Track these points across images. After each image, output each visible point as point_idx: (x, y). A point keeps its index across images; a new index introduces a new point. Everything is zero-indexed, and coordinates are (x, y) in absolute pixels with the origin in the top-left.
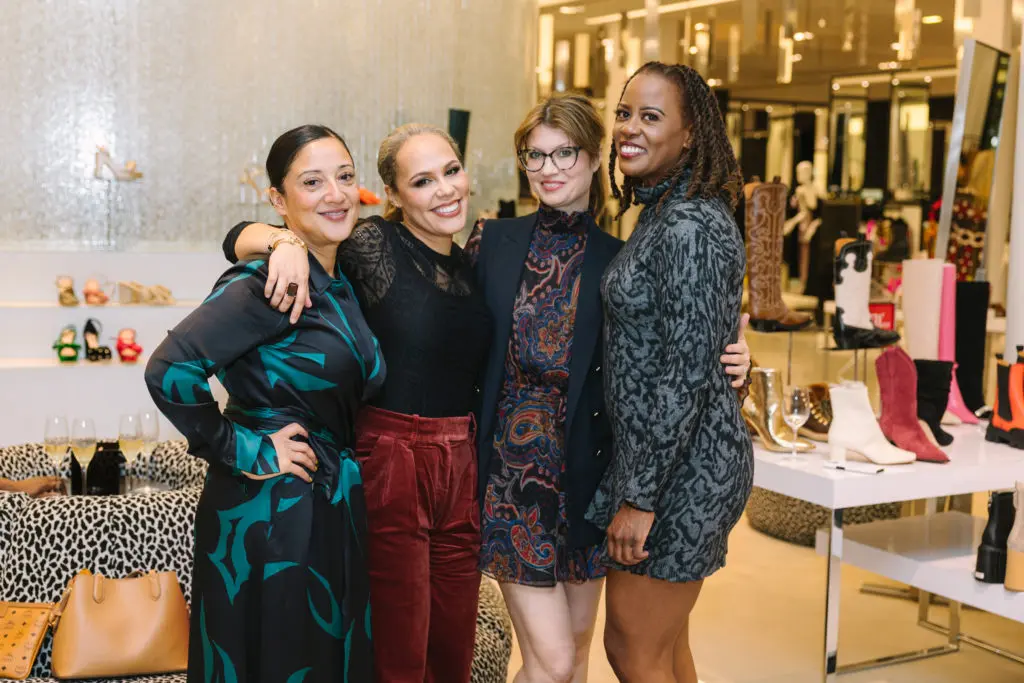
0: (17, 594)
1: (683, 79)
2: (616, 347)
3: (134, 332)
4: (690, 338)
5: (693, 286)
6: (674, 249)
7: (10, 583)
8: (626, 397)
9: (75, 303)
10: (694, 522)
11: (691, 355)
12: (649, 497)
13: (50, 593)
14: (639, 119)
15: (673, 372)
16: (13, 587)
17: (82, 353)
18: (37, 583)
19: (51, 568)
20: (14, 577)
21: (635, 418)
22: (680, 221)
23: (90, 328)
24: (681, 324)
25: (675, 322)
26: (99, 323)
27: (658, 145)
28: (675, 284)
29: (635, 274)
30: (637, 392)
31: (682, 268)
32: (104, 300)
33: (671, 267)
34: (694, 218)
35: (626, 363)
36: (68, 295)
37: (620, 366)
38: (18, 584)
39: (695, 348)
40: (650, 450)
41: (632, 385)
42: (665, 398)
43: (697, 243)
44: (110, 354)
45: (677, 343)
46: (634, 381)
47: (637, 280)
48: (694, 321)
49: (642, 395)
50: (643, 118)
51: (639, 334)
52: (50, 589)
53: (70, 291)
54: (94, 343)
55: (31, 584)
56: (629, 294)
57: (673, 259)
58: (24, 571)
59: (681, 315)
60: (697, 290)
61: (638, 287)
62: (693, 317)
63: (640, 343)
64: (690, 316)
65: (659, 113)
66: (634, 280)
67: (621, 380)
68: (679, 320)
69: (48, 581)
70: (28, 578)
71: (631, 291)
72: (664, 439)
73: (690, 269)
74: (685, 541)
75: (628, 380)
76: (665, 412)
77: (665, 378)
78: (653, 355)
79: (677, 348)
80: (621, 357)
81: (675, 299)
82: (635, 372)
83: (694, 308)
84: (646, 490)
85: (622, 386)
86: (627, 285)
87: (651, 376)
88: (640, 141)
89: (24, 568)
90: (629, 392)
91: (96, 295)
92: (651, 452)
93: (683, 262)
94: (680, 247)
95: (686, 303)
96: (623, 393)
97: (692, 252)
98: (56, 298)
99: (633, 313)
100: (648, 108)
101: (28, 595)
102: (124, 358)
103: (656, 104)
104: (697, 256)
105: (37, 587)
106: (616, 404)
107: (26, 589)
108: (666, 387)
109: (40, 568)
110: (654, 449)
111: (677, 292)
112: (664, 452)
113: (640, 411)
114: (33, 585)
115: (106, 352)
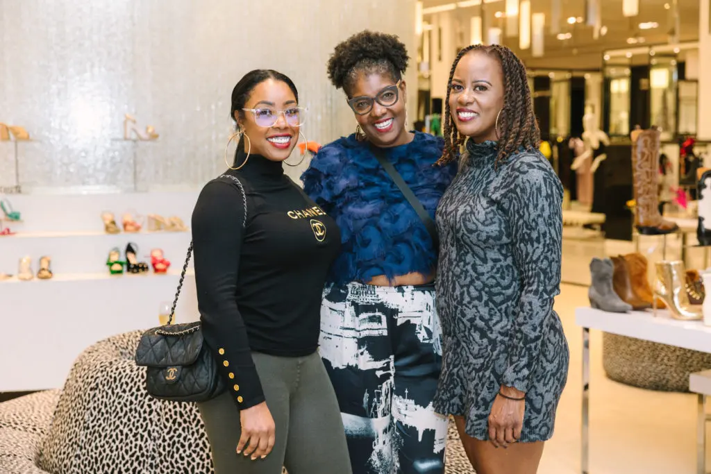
0: (175, 432)
1: (501, 57)
2: (462, 264)
3: (162, 252)
4: (546, 258)
5: (547, 218)
6: (529, 191)
7: (168, 425)
8: (469, 303)
9: (117, 231)
10: (537, 395)
11: (548, 270)
12: (523, 381)
13: (198, 431)
14: (472, 91)
15: (536, 284)
16: (171, 428)
17: (125, 268)
18: (188, 424)
19: (196, 413)
20: (171, 421)
21: (478, 318)
22: (530, 170)
23: (130, 249)
24: (538, 248)
25: (533, 246)
26: (136, 245)
27: (488, 109)
28: (532, 218)
29: (488, 208)
30: (479, 298)
31: (537, 205)
32: (137, 229)
33: (527, 206)
34: (540, 168)
35: (471, 276)
36: (112, 226)
37: (465, 278)
38: (174, 425)
39: (550, 265)
40: (521, 344)
41: (474, 293)
42: (530, 303)
43: (546, 186)
44: (147, 268)
45: (536, 262)
46: (477, 290)
47: (490, 213)
48: (548, 245)
49: (483, 301)
50: (474, 90)
51: (485, 254)
52: (197, 428)
53: (113, 223)
54: (134, 260)
55: (183, 425)
56: (483, 224)
57: (529, 199)
58: (178, 416)
59: (538, 240)
60: (550, 221)
61: (491, 219)
62: (548, 242)
63: (485, 261)
64: (545, 241)
65: (489, 85)
66: (486, 213)
67: (465, 289)
68: (536, 245)
69: (195, 422)
70: (181, 421)
71: (484, 221)
72: (533, 335)
73: (543, 206)
74: (532, 411)
75: (472, 289)
76: (532, 314)
77: (530, 288)
78: (495, 270)
79: (537, 266)
80: (467, 271)
81: (532, 229)
82: (478, 283)
83: (548, 235)
84: (520, 375)
85: (466, 293)
86: (482, 217)
87: (492, 286)
88: (474, 107)
89: (178, 414)
90: (472, 299)
91: (132, 224)
92: (522, 346)
93: (537, 201)
94: (534, 189)
95: (542, 232)
96: (467, 299)
97: (544, 193)
98: (102, 227)
99: (484, 238)
100: (478, 81)
101: (182, 433)
102: (157, 270)
103: (484, 79)
104: (548, 196)
105: (188, 427)
106: (460, 307)
107: (181, 429)
108: (531, 295)
109: (189, 413)
110: (525, 344)
111: (534, 224)
112: (533, 345)
113: (481, 313)
114: (185, 425)
115: (145, 266)
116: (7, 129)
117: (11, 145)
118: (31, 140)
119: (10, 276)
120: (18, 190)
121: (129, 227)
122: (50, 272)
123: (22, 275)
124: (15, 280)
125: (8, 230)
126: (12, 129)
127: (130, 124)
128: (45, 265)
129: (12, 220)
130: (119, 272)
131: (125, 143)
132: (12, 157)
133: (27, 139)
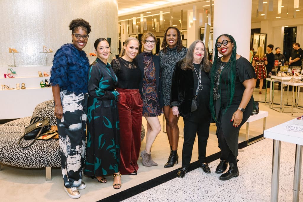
116: (11, 49)
117: (12, 54)
118: (18, 53)
119: (14, 88)
120: (15, 66)
121: (45, 75)
122: (25, 87)
123: (17, 88)
124: (15, 89)
125: (13, 76)
126: (12, 50)
127: (45, 48)
128: (23, 85)
129: (14, 74)
130: (44, 87)
131: (44, 53)
132: (13, 57)
133: (17, 52)
